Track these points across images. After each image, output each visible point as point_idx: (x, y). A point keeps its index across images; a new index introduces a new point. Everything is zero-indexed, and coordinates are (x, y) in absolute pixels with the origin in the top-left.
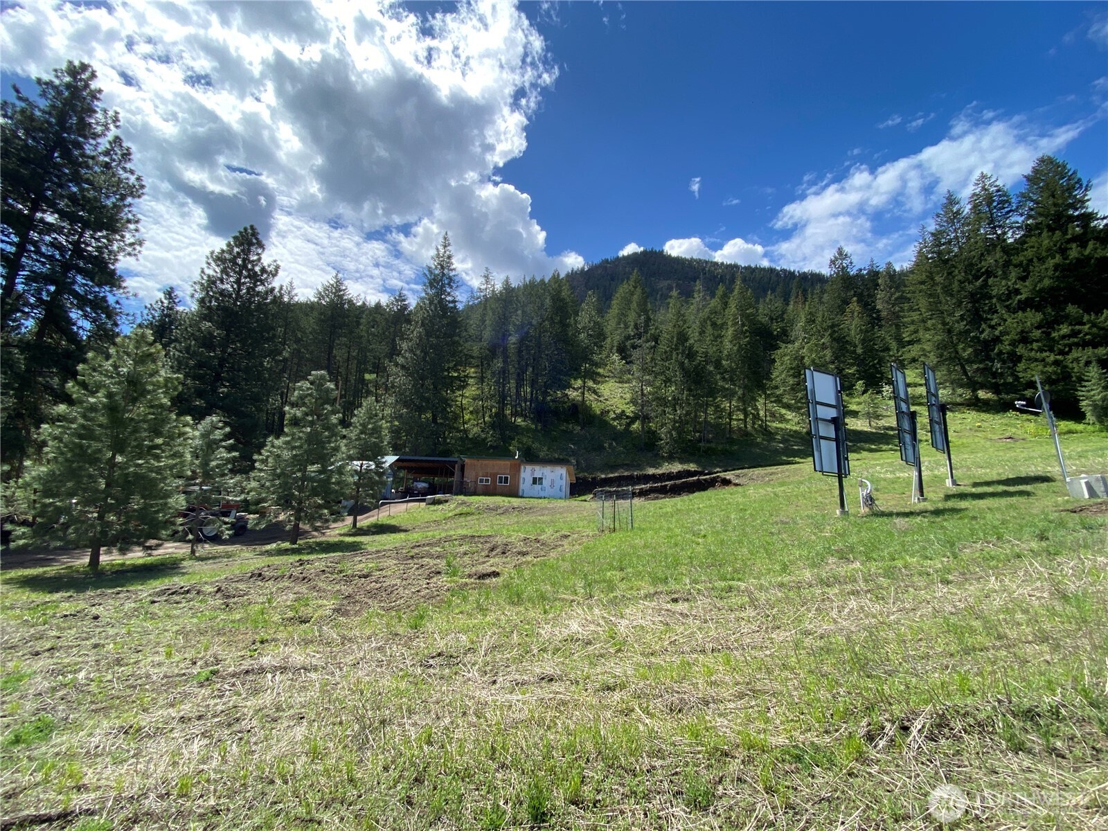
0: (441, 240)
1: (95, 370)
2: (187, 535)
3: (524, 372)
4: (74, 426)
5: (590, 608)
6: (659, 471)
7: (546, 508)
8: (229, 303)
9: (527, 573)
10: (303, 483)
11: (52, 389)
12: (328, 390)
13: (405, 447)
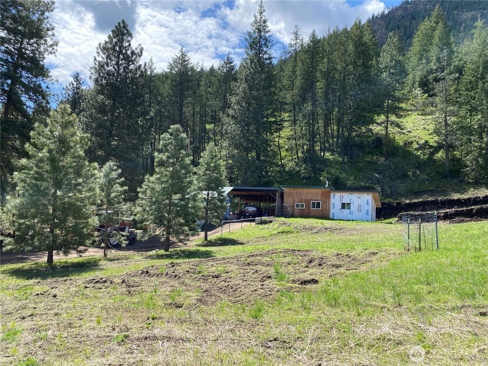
0: (258, 8)
1: (39, 135)
2: (101, 244)
3: (331, 112)
4: (32, 172)
5: (400, 315)
6: (465, 196)
7: (355, 229)
8: (113, 80)
9: (341, 282)
10: (170, 208)
11: (17, 149)
12: (182, 139)
13: (238, 179)
